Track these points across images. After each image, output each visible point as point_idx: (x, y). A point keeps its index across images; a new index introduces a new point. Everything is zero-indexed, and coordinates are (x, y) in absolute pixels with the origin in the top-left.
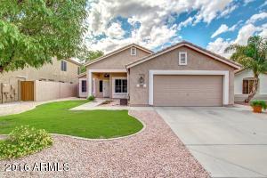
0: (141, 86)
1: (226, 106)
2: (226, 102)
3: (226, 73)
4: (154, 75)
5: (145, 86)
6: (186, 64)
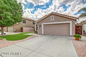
3: (71, 22)
4: (44, 25)
5: (41, 28)
6: (53, 20)
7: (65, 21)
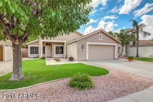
0: (83, 50)
1: (116, 59)
2: (116, 57)
3: (116, 45)
4: (89, 45)
6: (102, 40)
7: (107, 42)
